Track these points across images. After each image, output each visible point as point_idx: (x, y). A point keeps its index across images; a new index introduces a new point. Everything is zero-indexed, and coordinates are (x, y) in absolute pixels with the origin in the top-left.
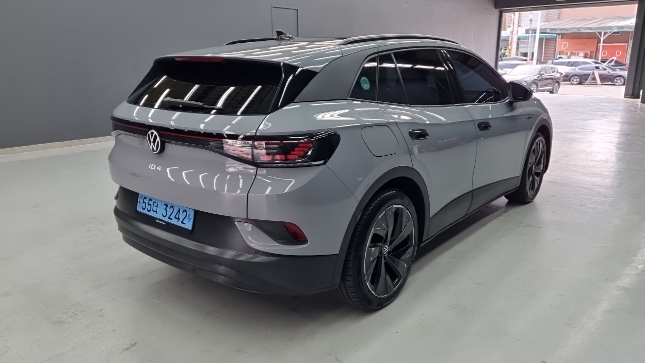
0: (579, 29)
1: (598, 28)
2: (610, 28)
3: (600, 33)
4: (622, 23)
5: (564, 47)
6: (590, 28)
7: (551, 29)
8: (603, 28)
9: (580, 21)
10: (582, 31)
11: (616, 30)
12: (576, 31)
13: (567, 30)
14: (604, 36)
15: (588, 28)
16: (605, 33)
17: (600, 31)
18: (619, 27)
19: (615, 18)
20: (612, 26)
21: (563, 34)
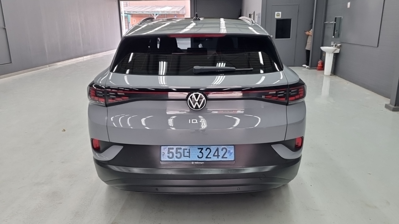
0: (142, 12)
1: (152, 12)
2: (158, 12)
3: (154, 14)
4: (163, 9)
5: (134, 22)
6: (148, 12)
7: (128, 12)
8: (155, 12)
9: (140, 7)
10: (145, 13)
11: (161, 13)
12: (141, 13)
13: (136, 12)
14: (156, 16)
15: (147, 12)
16: (156, 14)
17: (153, 13)
18: (162, 12)
19: (157, 7)
20: (159, 11)
21: (132, 15)
